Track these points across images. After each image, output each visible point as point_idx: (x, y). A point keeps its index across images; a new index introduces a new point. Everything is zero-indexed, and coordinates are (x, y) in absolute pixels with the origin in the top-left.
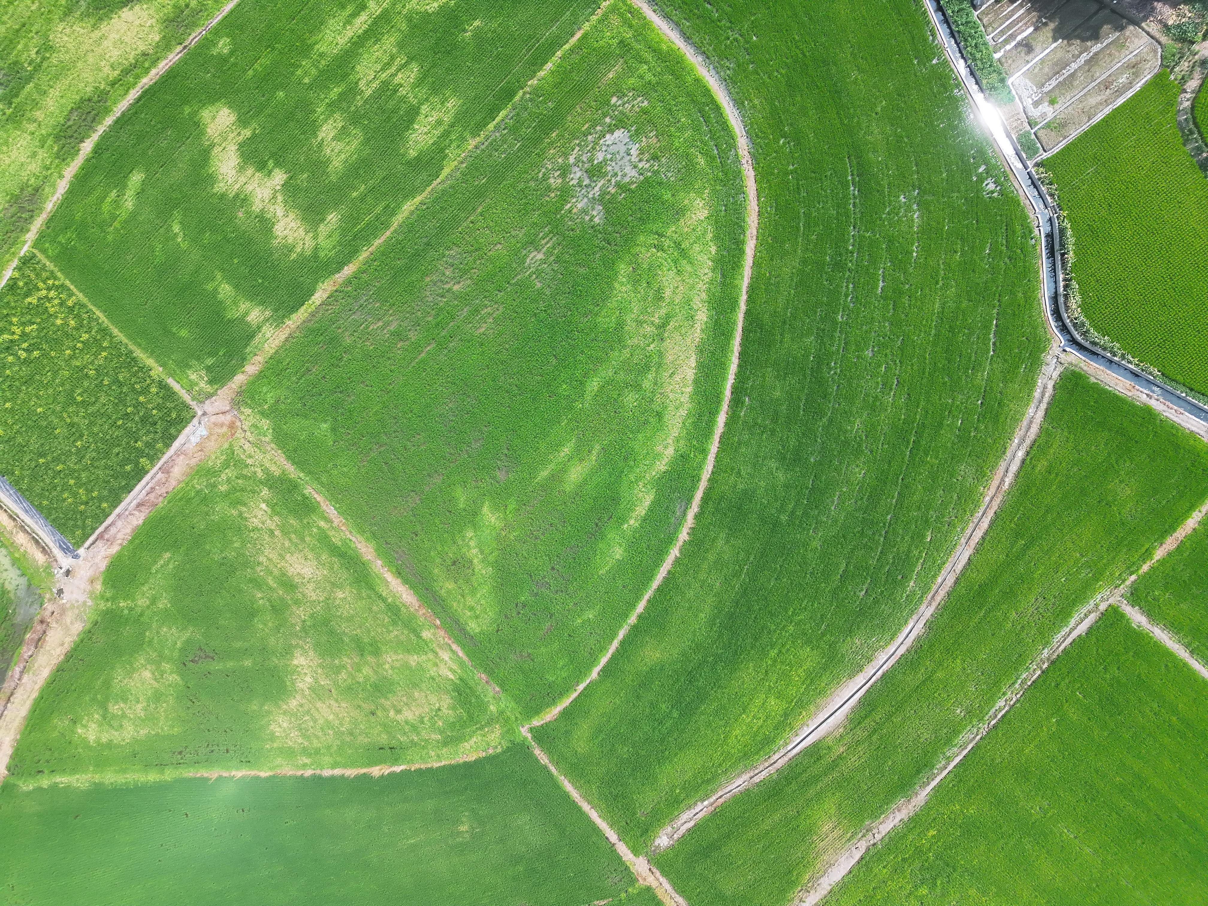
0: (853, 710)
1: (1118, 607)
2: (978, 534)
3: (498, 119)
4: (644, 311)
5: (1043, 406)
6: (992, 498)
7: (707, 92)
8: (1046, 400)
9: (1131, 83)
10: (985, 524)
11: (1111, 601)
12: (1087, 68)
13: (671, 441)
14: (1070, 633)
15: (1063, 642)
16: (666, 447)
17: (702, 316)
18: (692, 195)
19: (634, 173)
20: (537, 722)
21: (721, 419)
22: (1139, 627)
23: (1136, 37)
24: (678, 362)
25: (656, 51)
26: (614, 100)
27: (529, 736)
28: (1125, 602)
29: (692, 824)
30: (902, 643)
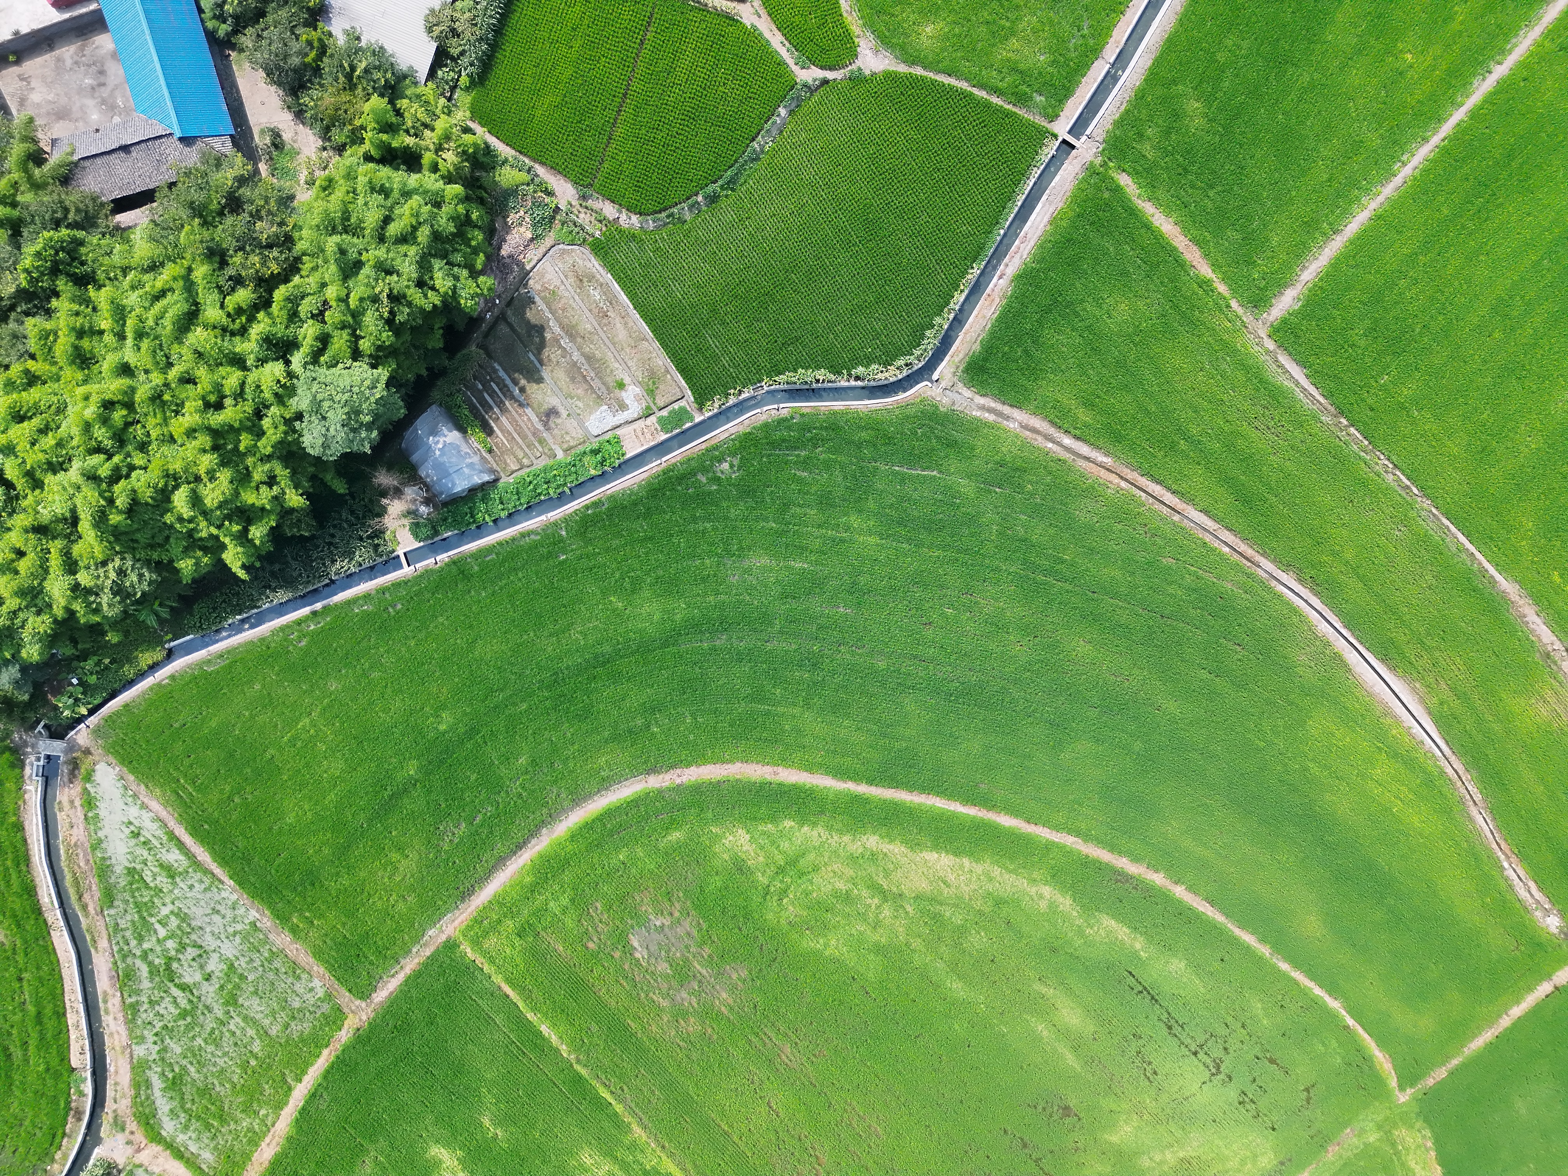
0: (1393, 669)
1: (1272, 326)
2: (1169, 498)
3: (610, 1099)
4: (863, 917)
5: (1007, 410)
6: (1122, 478)
7: (588, 826)
8: (999, 406)
9: (601, 285)
10: (1157, 489)
11: (1263, 333)
12: (579, 340)
13: (1034, 889)
14: (1303, 387)
15: (1313, 397)
16: (1041, 897)
17: (872, 841)
18: (717, 849)
19: (687, 924)
20: (1393, 1082)
21: (1006, 821)
22: (1299, 299)
23: (543, 276)
24: (931, 876)
25: (533, 889)
26: (591, 945)
27: (1409, 1091)
28: (1265, 315)
29: (1532, 884)
30: (1306, 601)
